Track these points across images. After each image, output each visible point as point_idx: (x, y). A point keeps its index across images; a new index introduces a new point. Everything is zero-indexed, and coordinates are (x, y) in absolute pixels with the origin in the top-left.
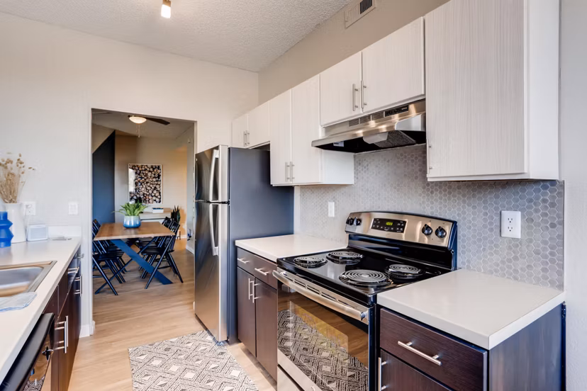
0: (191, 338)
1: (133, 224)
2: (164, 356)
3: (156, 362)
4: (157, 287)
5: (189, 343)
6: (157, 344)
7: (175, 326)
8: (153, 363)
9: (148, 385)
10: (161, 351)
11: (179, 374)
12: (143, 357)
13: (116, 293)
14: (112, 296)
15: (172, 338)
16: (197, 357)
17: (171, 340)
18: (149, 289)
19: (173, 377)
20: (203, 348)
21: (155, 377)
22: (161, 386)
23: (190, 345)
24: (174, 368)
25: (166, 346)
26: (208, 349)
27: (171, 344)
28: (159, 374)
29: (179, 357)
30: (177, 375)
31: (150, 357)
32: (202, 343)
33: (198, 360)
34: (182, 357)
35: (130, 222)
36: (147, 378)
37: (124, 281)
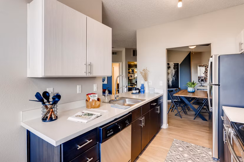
0: (201, 148)
1: (191, 91)
2: (185, 149)
3: (181, 149)
4: (199, 120)
5: (199, 149)
6: (185, 142)
7: (198, 140)
8: (179, 148)
9: (173, 154)
10: (185, 146)
11: (186, 158)
12: (177, 144)
13: (181, 117)
14: (180, 118)
15: (192, 143)
16: (198, 157)
17: (192, 144)
18: (195, 120)
19: (183, 158)
20: (204, 155)
21: (177, 154)
22: (177, 158)
23: (198, 150)
24: (186, 155)
25: (188, 145)
26: (206, 158)
27: (190, 145)
28: (179, 154)
29: (191, 153)
30: (185, 159)
31: (180, 146)
32: (205, 153)
33: (198, 159)
34: (192, 153)
35: (190, 90)
36: (174, 152)
37: (187, 114)
